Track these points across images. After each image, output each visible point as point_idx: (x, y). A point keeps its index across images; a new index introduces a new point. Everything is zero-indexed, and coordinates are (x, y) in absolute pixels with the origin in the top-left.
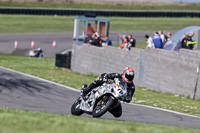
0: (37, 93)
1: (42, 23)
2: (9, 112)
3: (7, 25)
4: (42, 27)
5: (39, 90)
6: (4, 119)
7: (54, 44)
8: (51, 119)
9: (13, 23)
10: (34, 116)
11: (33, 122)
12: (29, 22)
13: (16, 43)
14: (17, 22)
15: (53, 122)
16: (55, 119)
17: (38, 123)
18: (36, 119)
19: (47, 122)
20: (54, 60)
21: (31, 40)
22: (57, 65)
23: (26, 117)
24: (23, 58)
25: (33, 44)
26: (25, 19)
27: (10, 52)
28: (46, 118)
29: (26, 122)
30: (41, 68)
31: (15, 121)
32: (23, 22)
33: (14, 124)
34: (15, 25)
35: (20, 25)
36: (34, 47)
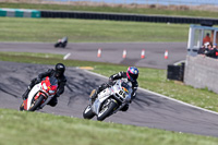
0: (146, 107)
1: (153, 31)
2: (115, 127)
4: (153, 36)
5: (148, 104)
6: (109, 134)
7: (166, 54)
8: (161, 136)
9: (122, 30)
10: (142, 132)
11: (141, 139)
12: (139, 30)
13: (125, 53)
14: (126, 30)
15: (163, 139)
16: (165, 136)
17: (147, 140)
18: (144, 136)
19: (156, 139)
20: (166, 72)
21: (141, 50)
22: (168, 77)
23: (133, 133)
25: (143, 53)
27: (118, 62)
28: (154, 135)
29: (133, 138)
30: (151, 80)
31: (121, 137)
32: (134, 30)
33: (120, 141)
34: (125, 32)
35: (130, 32)
36: (144, 57)
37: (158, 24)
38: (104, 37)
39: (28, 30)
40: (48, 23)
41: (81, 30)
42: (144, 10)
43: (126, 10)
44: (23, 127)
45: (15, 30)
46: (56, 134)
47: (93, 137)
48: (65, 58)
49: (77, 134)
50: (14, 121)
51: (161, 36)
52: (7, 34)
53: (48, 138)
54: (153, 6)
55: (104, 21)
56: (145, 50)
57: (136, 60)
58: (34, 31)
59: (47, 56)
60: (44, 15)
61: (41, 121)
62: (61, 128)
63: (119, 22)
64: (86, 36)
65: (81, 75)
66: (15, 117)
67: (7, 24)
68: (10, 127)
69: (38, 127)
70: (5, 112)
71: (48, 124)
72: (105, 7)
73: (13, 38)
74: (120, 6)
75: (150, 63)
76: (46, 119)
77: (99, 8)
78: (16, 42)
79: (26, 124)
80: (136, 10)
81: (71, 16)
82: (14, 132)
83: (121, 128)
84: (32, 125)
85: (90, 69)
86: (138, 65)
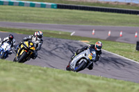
0: (122, 67)
1: (128, 19)
2: (103, 79)
3: (104, 20)
4: (128, 22)
5: (124, 66)
6: (99, 84)
7: (136, 34)
8: (132, 86)
9: (109, 18)
10: (120, 83)
11: (119, 88)
12: (119, 18)
13: (110, 33)
14: (111, 18)
15: (133, 88)
16: (135, 86)
17: (123, 88)
18: (121, 85)
19: (129, 88)
20: (135, 46)
21: (120, 31)
22: (137, 49)
23: (115, 84)
24: (114, 43)
25: (121, 33)
26: (117, 16)
27: (105, 38)
28: (128, 85)
29: (115, 87)
30: (126, 51)
31: (107, 86)
33: (106, 88)
34: (110, 20)
35: (113, 20)
36: (122, 36)
37: (132, 15)
38: (97, 22)
39: (48, 16)
40: (61, 12)
41: (83, 17)
42: (123, 6)
43: (111, 5)
44: (45, 77)
45: (40, 16)
46: (66, 83)
47: (89, 85)
48: (72, 34)
49: (79, 83)
50: (39, 74)
51: (133, 23)
52: (35, 18)
54: (129, 4)
55: (97, 12)
56: (123, 31)
57: (117, 38)
58: (53, 16)
59: (60, 33)
60: (59, 7)
61: (56, 74)
62: (69, 79)
63: (107, 13)
64: (85, 21)
65: (81, 46)
66: (40, 71)
67: (35, 12)
68: (36, 78)
69: (54, 78)
70: (33, 67)
71: (61, 76)
72: (98, 3)
73: (39, 21)
74: (108, 3)
75: (125, 40)
76: (59, 73)
77: (94, 4)
78: (40, 23)
79: (47, 75)
80: (117, 6)
81: (76, 8)
82: (39, 80)
83: (107, 80)
84: (51, 76)
85: (87, 41)
86: (117, 40)
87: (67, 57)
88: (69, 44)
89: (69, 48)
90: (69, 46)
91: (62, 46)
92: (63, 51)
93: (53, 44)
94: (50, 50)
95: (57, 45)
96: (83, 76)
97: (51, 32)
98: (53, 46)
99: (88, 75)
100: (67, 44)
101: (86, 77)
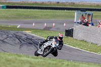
1: (58, 14)
3: (41, 15)
4: (59, 16)
6: (38, 62)
7: (65, 25)
10: (54, 60)
11: (53, 64)
12: (52, 14)
13: (45, 24)
14: (46, 14)
15: (63, 64)
16: (64, 62)
17: (56, 64)
18: (55, 62)
19: (60, 64)
20: (64, 33)
21: (53, 23)
22: (66, 35)
23: (50, 61)
24: (49, 31)
25: (54, 24)
26: (50, 12)
28: (59, 62)
29: (50, 64)
31: (44, 63)
32: (50, 14)
33: (44, 65)
34: (45, 15)
35: (47, 15)
36: (54, 26)
37: (61, 11)
38: (36, 17)
40: (9, 11)
41: (25, 14)
42: (54, 4)
43: (46, 4)
46: (14, 62)
47: (31, 63)
48: (18, 27)
49: (23, 62)
51: (62, 16)
53: (10, 64)
54: (58, 3)
55: (36, 10)
57: (51, 28)
58: (3, 14)
59: (9, 26)
60: (8, 7)
61: (7, 56)
62: (16, 59)
63: (42, 10)
64: (27, 17)
65: (25, 35)
69: (5, 59)
71: (10, 57)
72: (36, 3)
74: (43, 3)
75: (57, 29)
76: (9, 55)
77: (33, 4)
80: (50, 4)
81: (20, 7)
83: (44, 59)
84: (3, 58)
85: (29, 32)
86: (51, 29)
87: (15, 43)
88: (16, 34)
89: (16, 37)
90: (16, 35)
91: (11, 36)
92: (12, 39)
93: (5, 34)
94: (2, 39)
95: (7, 35)
96: (26, 57)
97: (3, 26)
98: (5, 36)
99: (30, 56)
100: (14, 34)
101: (28, 57)
